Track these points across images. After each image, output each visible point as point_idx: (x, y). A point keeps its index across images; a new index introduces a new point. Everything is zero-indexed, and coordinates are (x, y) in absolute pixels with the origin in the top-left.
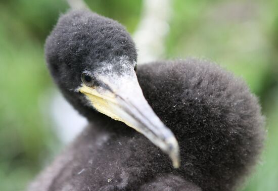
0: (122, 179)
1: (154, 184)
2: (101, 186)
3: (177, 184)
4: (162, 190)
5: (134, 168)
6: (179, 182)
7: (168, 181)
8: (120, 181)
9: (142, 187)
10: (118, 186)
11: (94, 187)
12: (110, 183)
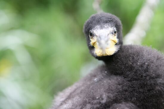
0: (103, 99)
1: (120, 104)
2: (93, 100)
3: (132, 107)
4: (124, 108)
5: (110, 94)
6: (133, 107)
7: (128, 105)
8: (102, 99)
9: (114, 105)
10: (101, 101)
11: (90, 100)
12: (97, 99)
